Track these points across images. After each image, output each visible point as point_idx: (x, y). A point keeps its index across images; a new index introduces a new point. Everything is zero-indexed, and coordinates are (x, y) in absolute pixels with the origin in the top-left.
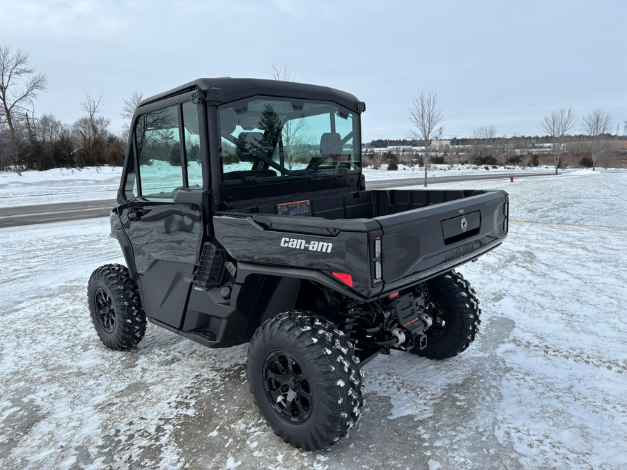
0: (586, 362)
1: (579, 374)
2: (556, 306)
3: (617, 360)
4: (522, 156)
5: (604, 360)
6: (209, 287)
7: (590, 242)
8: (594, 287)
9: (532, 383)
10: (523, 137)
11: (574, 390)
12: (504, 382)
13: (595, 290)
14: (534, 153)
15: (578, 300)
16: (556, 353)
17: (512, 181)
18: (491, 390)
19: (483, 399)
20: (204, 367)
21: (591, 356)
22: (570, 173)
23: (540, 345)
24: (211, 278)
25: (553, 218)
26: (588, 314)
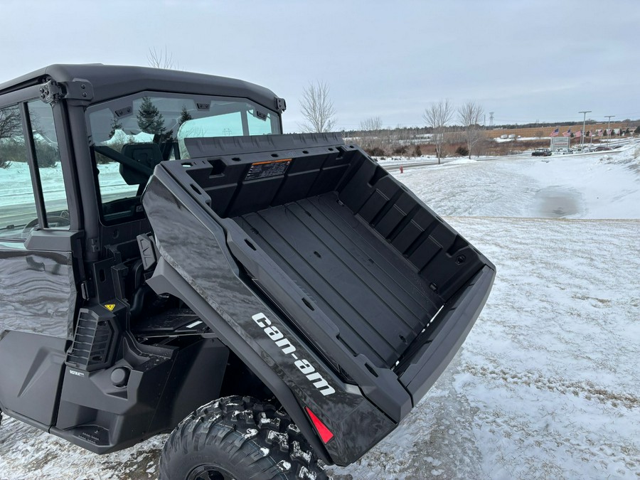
0: (549, 388)
1: (549, 405)
2: (494, 317)
3: (581, 382)
4: (406, 147)
5: (567, 383)
6: (92, 371)
7: (499, 237)
8: (522, 290)
9: (506, 428)
10: (405, 128)
11: (551, 430)
12: (476, 430)
13: (524, 292)
14: (416, 144)
15: (513, 308)
16: (515, 379)
17: (402, 172)
18: (466, 445)
19: (461, 461)
20: (92, 465)
21: (552, 379)
22: (451, 163)
23: (496, 371)
24: (94, 359)
25: (445, 208)
26: (528, 323)
